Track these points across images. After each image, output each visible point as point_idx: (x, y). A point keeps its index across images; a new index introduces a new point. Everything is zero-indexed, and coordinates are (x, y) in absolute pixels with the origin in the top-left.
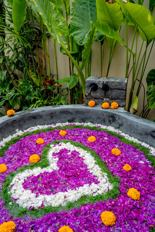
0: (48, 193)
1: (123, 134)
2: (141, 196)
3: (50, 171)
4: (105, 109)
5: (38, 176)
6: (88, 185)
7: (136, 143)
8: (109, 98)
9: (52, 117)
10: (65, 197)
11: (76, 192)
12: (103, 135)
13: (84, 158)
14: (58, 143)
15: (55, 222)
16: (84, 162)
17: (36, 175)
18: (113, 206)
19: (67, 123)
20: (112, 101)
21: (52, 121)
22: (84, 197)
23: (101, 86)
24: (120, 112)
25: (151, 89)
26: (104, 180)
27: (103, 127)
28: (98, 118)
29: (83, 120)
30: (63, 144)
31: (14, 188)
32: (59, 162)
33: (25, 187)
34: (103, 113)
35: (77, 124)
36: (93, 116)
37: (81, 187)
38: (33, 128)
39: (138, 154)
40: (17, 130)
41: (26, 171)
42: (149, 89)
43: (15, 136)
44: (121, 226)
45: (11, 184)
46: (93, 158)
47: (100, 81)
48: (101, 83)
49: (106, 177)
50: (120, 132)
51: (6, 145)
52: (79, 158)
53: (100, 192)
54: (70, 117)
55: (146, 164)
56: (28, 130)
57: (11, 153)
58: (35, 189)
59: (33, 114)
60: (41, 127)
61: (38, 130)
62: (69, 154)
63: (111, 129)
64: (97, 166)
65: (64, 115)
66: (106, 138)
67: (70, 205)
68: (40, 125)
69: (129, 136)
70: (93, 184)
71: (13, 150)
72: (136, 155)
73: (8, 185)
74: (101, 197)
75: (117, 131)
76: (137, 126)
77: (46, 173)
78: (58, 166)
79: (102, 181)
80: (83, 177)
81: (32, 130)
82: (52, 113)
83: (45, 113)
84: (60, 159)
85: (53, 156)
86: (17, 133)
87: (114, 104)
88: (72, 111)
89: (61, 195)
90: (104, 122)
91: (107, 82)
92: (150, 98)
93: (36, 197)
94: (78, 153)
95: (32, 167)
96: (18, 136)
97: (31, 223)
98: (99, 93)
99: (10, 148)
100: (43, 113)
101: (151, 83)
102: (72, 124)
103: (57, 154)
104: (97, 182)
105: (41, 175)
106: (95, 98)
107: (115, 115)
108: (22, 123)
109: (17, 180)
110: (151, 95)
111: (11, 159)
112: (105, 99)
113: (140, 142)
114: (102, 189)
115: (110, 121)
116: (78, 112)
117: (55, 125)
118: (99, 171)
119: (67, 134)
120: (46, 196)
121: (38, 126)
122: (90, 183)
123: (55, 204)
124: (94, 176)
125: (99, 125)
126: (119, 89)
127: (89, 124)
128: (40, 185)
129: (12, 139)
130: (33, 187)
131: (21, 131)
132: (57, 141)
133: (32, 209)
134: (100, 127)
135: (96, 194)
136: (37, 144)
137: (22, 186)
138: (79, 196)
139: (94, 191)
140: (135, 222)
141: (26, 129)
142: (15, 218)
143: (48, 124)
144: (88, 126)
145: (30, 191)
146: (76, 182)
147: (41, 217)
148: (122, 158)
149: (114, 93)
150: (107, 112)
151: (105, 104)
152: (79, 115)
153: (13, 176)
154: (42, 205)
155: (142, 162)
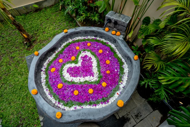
0: (74, 76)
1: (117, 51)
2: (107, 86)
3: (78, 66)
4: (113, 35)
5: (73, 68)
6: (89, 76)
7: (120, 58)
8: (116, 28)
9: (86, 33)
10: (80, 80)
11: (84, 78)
12: (106, 50)
13: (93, 62)
14: (85, 51)
15: (74, 87)
16: (92, 64)
17: (72, 67)
18: (94, 87)
19: (93, 37)
20: (118, 31)
21: (86, 35)
22: (86, 81)
23: (113, 21)
24: (119, 39)
25: (143, 27)
26: (96, 76)
27: (110, 44)
28: (108, 38)
29: (101, 37)
30: (87, 52)
31: (64, 71)
32: (82, 62)
33: (68, 72)
34: (111, 37)
35: (98, 38)
36: (106, 37)
37: (86, 77)
38: (77, 38)
39: (117, 65)
40: (69, 39)
41: (69, 64)
42: (142, 27)
43: (68, 42)
44: (94, 94)
45: (63, 69)
46: (96, 63)
47: (113, 19)
48: (114, 20)
49: (98, 74)
50: (116, 49)
51: (64, 47)
52: (91, 62)
53: (92, 81)
54: (95, 34)
55: (117, 72)
56: (74, 39)
57: (65, 53)
58: (71, 73)
59: (76, 32)
60: (80, 38)
61: (79, 40)
62: (88, 58)
63: (113, 46)
64: (96, 68)
65: (92, 33)
66: (107, 52)
67: (81, 83)
68: (80, 36)
69: (120, 53)
70: (92, 76)
71: (66, 51)
72: (116, 65)
73: (62, 69)
74: (92, 82)
75: (115, 48)
76: (123, 51)
77: (76, 67)
78: (81, 64)
79: (95, 76)
80: (89, 72)
81: (76, 40)
82: (86, 32)
83: (82, 31)
84: (83, 60)
85: (81, 58)
86: (69, 41)
87: (118, 33)
88: (96, 32)
89: (79, 78)
90: (111, 41)
91: (117, 20)
92: (140, 32)
93: (70, 77)
94: (91, 59)
95: (71, 63)
96: (69, 42)
97: (67, 86)
98: (112, 25)
99: (65, 49)
100: (81, 32)
101: (145, 24)
102: (95, 38)
103: (83, 57)
104: (93, 76)
105: (74, 68)
106: (110, 27)
107: (116, 40)
108: (71, 36)
109: (65, 68)
110: (142, 30)
111: (64, 56)
112: (114, 29)
113: (122, 58)
114: (94, 80)
115: (113, 42)
116: (99, 33)
117: (87, 37)
118: (96, 71)
119: (90, 46)
120: (73, 77)
121: (79, 37)
122: (91, 76)
123: (76, 81)
124: (94, 73)
125: (108, 42)
126: (123, 26)
127: (103, 40)
128: (73, 72)
129: (67, 44)
130: (70, 72)
131: (71, 40)
132: (85, 49)
133: (68, 81)
134: (108, 43)
135: (91, 81)
136: (76, 49)
137: (66, 71)
138: (85, 80)
139: (91, 80)
140: (99, 94)
141: (73, 38)
142: (63, 83)
143: (84, 36)
144: (103, 41)
145: (68, 74)
146: (85, 74)
147: (70, 84)
148: (109, 66)
149: (120, 27)
150: (113, 37)
151: (114, 32)
152: (99, 34)
153: (64, 65)
154: (72, 81)
155: (116, 70)
